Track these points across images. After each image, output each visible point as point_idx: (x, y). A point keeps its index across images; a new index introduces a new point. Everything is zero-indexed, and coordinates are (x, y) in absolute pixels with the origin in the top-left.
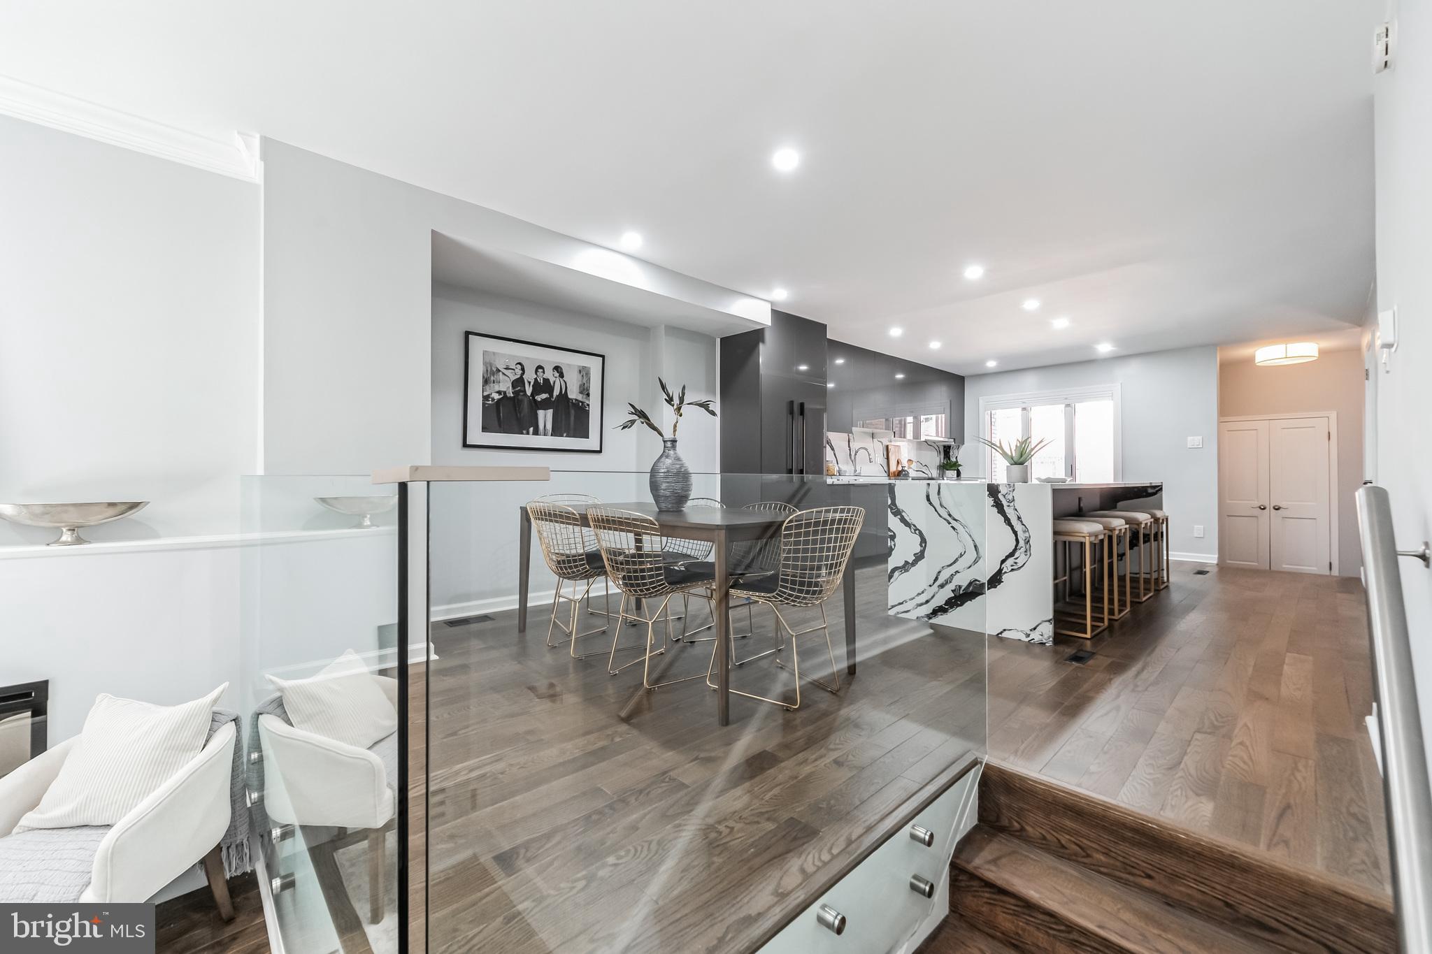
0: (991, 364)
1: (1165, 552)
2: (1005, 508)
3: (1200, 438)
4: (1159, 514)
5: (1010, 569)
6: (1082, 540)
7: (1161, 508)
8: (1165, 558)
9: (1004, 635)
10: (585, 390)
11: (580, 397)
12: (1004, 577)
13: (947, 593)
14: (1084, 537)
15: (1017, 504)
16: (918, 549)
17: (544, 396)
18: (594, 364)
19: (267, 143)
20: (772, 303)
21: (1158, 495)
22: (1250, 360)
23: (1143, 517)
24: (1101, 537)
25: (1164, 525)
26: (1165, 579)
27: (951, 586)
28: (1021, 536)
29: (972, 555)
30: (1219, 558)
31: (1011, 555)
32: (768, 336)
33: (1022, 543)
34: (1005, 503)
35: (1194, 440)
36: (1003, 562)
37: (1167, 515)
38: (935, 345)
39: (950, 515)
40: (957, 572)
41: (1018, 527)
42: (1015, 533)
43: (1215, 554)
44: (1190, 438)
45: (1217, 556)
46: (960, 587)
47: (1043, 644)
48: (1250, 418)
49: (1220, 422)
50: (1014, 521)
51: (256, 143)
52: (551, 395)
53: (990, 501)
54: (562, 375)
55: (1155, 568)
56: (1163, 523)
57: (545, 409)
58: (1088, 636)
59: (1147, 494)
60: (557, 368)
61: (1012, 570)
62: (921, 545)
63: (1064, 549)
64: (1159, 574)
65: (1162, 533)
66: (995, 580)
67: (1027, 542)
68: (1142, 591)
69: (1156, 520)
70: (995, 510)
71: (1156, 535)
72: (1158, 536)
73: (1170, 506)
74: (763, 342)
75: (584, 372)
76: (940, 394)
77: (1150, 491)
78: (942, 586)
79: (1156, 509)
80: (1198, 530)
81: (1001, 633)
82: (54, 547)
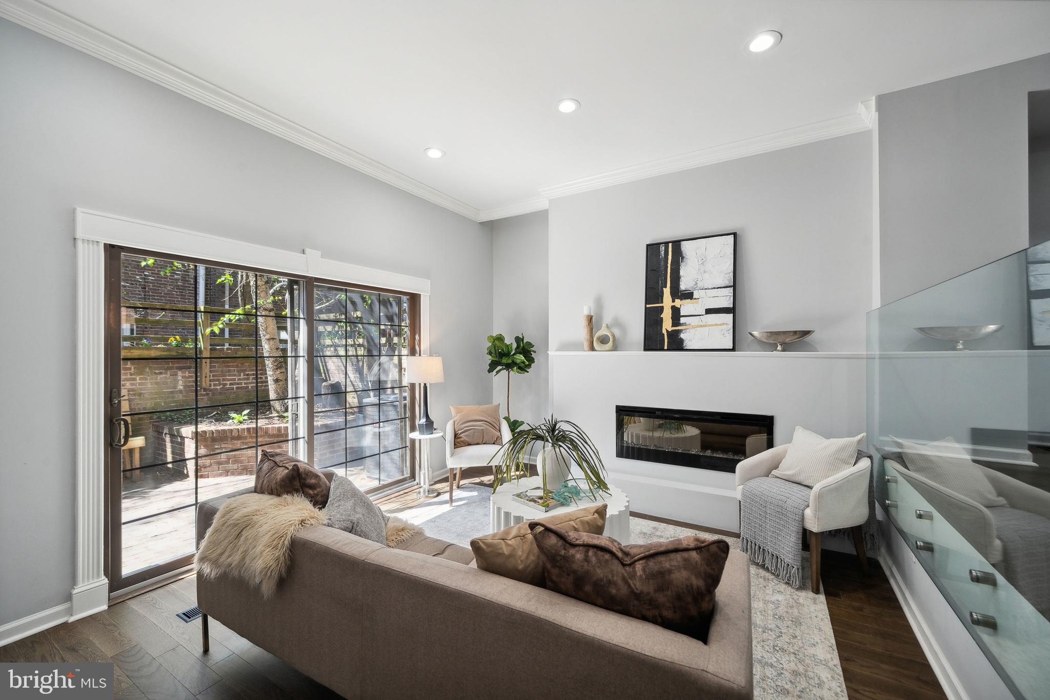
82: (775, 352)
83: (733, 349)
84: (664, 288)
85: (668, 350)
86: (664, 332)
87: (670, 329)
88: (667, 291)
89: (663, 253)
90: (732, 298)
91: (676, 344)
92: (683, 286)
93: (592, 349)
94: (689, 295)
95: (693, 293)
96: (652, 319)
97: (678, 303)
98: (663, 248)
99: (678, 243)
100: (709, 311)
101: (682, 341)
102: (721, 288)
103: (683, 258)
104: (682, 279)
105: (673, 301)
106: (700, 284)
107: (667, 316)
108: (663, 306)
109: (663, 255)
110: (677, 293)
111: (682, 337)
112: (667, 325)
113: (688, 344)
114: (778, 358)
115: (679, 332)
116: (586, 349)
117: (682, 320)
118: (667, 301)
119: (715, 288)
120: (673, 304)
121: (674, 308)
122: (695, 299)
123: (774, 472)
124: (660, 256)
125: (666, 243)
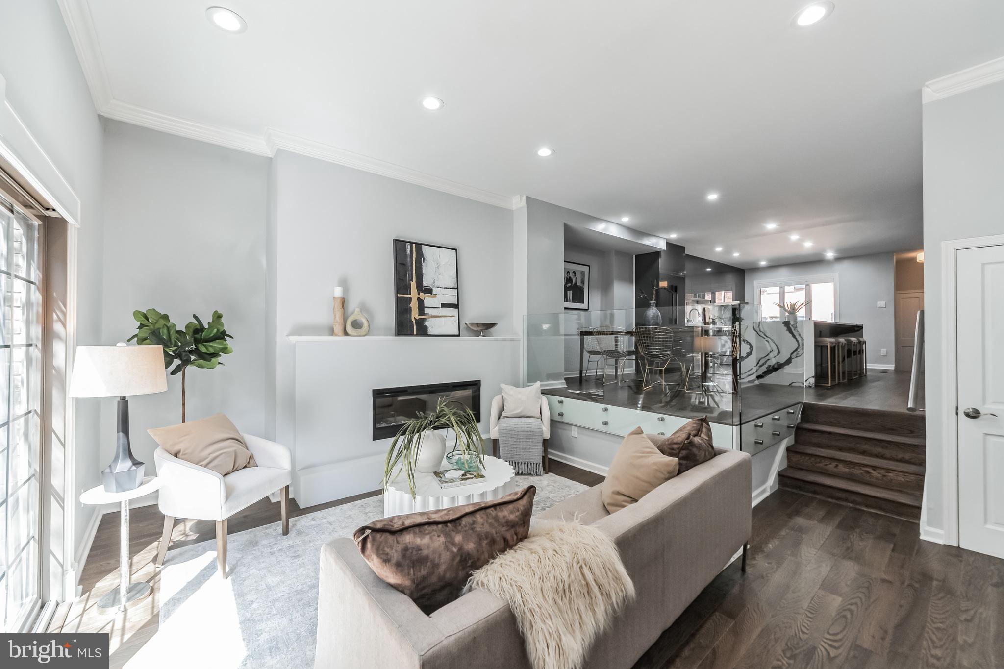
0: (763, 263)
1: (864, 364)
2: (793, 331)
3: (885, 302)
4: (861, 339)
5: (795, 356)
6: (827, 344)
7: (862, 337)
8: (865, 367)
9: (793, 385)
10: (583, 282)
11: (581, 285)
12: (793, 360)
13: (764, 368)
14: (828, 343)
15: (798, 329)
16: (748, 351)
17: (569, 285)
18: (586, 269)
19: (527, 198)
20: (666, 239)
21: (860, 331)
22: (915, 259)
23: (854, 339)
24: (834, 344)
25: (864, 345)
26: (865, 373)
27: (766, 366)
28: (800, 342)
29: (776, 352)
30: (895, 367)
31: (796, 350)
32: (662, 255)
33: (801, 345)
34: (792, 328)
35: (881, 304)
36: (792, 354)
37: (865, 340)
38: (736, 255)
39: (765, 335)
40: (768, 360)
41: (799, 339)
42: (797, 341)
43: (892, 364)
44: (878, 303)
45: (894, 366)
46: (770, 366)
47: (810, 387)
48: (913, 291)
49: (896, 294)
50: (797, 337)
51: (524, 198)
52: (572, 284)
53: (785, 328)
54: (575, 275)
55: (859, 368)
56: (863, 344)
57: (570, 290)
58: (830, 385)
59: (857, 330)
60: (574, 272)
61: (796, 357)
62: (750, 349)
63: (820, 348)
64: (861, 371)
65: (863, 350)
66: (789, 361)
67: (803, 345)
68: (853, 375)
69: (860, 342)
70: (788, 332)
71: (860, 351)
72: (861, 352)
73: (866, 336)
74: (661, 257)
75: (583, 273)
76: (730, 279)
77: (856, 329)
78: (761, 366)
79: (860, 337)
80: (883, 352)
81: (791, 384)
82: (480, 337)
83: (459, 335)
84: (411, 282)
85: (417, 335)
86: (413, 319)
87: (418, 317)
88: (413, 284)
89: (408, 250)
90: (457, 297)
91: (423, 331)
92: (425, 283)
93: (346, 334)
94: (429, 291)
95: (432, 289)
96: (402, 308)
97: (422, 296)
98: (409, 246)
99: (420, 246)
100: (444, 305)
101: (426, 328)
102: (450, 288)
103: (424, 259)
104: (424, 276)
105: (419, 294)
106: (437, 284)
107: (414, 305)
108: (411, 297)
109: (409, 253)
110: (421, 288)
111: (427, 325)
112: (415, 314)
113: (430, 332)
114: (480, 341)
115: (424, 320)
116: (340, 334)
117: (426, 311)
118: (414, 293)
119: (446, 288)
120: (419, 296)
121: (419, 299)
122: (434, 294)
123: (503, 414)
124: (406, 253)
125: (411, 243)
